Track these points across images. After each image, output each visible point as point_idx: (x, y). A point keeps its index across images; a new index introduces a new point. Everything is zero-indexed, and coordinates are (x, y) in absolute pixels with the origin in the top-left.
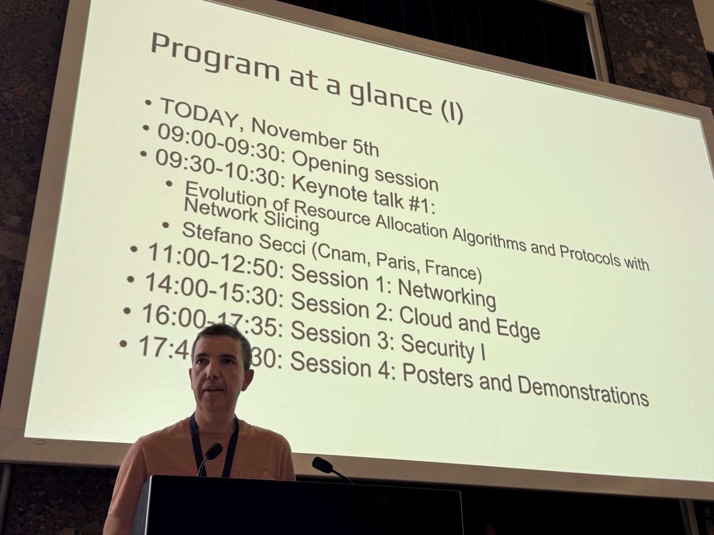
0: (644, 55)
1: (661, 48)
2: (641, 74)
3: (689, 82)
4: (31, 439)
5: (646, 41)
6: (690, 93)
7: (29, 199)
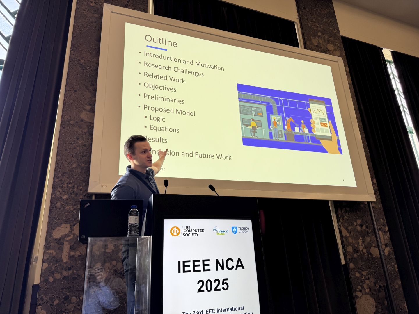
0: (317, 37)
1: (324, 35)
2: (316, 45)
3: (334, 48)
5: (318, 32)
6: (334, 52)
7: (93, 99)
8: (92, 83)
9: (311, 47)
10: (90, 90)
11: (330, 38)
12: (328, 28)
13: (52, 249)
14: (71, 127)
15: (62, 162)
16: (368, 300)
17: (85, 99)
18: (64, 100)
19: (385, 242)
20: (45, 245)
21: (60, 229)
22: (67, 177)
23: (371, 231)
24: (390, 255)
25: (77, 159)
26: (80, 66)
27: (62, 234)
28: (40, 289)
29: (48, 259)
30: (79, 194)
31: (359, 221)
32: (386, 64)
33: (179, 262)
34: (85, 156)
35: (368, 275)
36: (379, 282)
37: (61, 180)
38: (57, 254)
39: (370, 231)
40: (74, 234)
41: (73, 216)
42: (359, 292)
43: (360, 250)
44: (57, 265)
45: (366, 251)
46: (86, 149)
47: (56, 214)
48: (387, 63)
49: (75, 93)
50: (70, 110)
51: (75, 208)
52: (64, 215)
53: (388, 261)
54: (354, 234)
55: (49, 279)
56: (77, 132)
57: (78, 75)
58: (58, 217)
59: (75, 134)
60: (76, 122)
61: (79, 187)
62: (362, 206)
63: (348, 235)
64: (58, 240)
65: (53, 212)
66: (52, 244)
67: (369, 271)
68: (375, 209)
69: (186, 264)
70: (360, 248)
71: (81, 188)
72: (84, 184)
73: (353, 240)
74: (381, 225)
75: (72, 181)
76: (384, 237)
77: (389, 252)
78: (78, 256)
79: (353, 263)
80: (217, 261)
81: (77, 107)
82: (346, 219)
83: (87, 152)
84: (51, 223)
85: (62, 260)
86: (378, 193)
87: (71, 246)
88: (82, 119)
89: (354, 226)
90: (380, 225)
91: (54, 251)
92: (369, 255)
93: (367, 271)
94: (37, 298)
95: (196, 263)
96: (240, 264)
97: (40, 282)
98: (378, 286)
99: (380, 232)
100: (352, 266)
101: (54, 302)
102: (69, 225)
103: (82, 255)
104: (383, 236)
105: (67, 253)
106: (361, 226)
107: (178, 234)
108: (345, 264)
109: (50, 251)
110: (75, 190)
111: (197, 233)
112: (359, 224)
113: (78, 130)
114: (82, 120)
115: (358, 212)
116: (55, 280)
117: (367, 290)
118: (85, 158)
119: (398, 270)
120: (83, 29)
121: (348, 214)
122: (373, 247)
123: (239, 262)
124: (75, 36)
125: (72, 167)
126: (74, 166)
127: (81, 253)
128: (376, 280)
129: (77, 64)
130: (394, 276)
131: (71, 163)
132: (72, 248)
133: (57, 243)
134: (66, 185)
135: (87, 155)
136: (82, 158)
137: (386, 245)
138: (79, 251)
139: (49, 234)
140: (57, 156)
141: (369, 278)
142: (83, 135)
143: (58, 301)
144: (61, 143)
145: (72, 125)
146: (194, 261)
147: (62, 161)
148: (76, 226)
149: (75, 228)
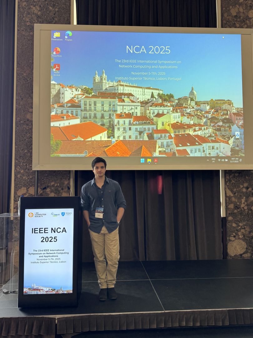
0: (237, 5)
2: (235, 16)
9: (229, 19)
10: (31, 97)
14: (21, 125)
16: (240, 243)
17: (29, 104)
18: (16, 106)
20: (14, 199)
21: (21, 190)
25: (27, 147)
26: (23, 79)
27: (23, 193)
28: (14, 223)
29: (16, 207)
33: (33, 229)
35: (245, 226)
40: (29, 193)
41: (28, 182)
42: (233, 237)
49: (22, 100)
50: (20, 113)
51: (28, 178)
52: (23, 182)
54: (238, 195)
57: (23, 86)
58: (19, 183)
59: (24, 130)
60: (24, 122)
63: (232, 195)
66: (18, 199)
67: (246, 223)
69: (36, 230)
70: (242, 206)
73: (236, 200)
75: (25, 161)
79: (232, 217)
80: (52, 229)
81: (24, 110)
82: (233, 182)
84: (16, 187)
88: (28, 119)
89: (240, 188)
92: (249, 211)
93: (244, 223)
94: (13, 227)
97: (13, 219)
100: (230, 218)
102: (26, 188)
106: (247, 188)
107: (32, 216)
109: (16, 203)
110: (28, 167)
111: (42, 215)
112: (245, 186)
115: (247, 177)
117: (241, 237)
120: (23, 48)
123: (64, 229)
125: (25, 153)
128: (251, 230)
129: (21, 78)
131: (24, 150)
134: (22, 164)
136: (30, 146)
141: (244, 228)
146: (40, 229)
148: (30, 188)
149: (29, 190)
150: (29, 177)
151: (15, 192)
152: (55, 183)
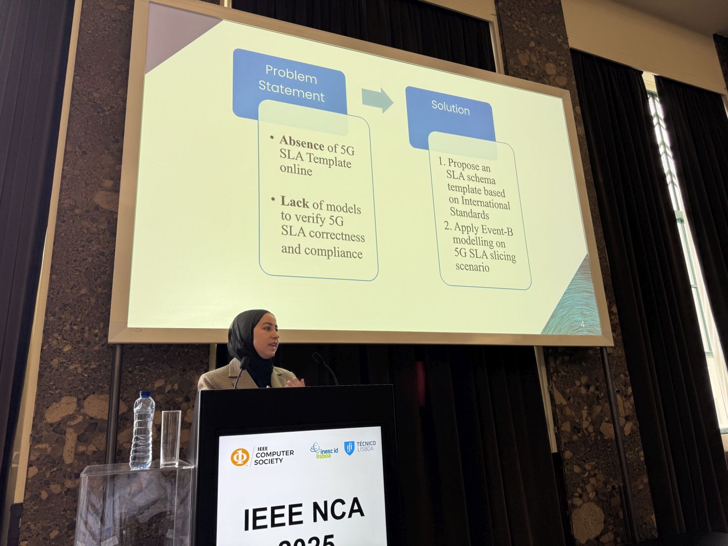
0: (528, 52)
1: (540, 46)
2: (526, 66)
3: (557, 70)
4: (132, 328)
5: (530, 42)
6: (557, 79)
7: (117, 168)
8: (114, 137)
9: (517, 69)
10: (111, 151)
11: (550, 53)
12: (549, 34)
13: (46, 442)
14: (76, 220)
15: (60, 285)
16: (592, 510)
17: (103, 168)
18: (63, 170)
19: (625, 413)
20: (31, 435)
21: (58, 406)
22: (71, 313)
23: (604, 394)
24: (633, 435)
25: (89, 280)
26: (92, 106)
27: (64, 415)
28: (25, 512)
29: (38, 459)
30: (92, 343)
31: (584, 379)
32: (648, 99)
33: (247, 512)
34: (104, 273)
35: (595, 468)
36: (611, 480)
37: (60, 318)
38: (53, 449)
39: (602, 395)
40: (85, 415)
41: (82, 381)
42: (578, 499)
43: (584, 427)
44: (55, 469)
45: (594, 429)
46: (104, 260)
47: (50, 380)
48: (648, 96)
49: (84, 155)
50: (73, 188)
51: (86, 368)
52: (66, 381)
53: (629, 444)
54: (574, 402)
55: (40, 494)
56: (88, 229)
57: (88, 122)
58: (54, 385)
59: (84, 233)
60: (86, 211)
61: (93, 330)
62: (591, 352)
63: (564, 402)
64: (56, 426)
65: (45, 377)
66: (45, 433)
67: (596, 463)
68: (612, 357)
69: (259, 514)
70: (583, 425)
71: (97, 331)
72: (102, 325)
73: (573, 413)
74: (621, 386)
75: (79, 320)
76: (624, 405)
77: (632, 430)
78: (92, 452)
79: (571, 451)
80: (316, 506)
81: (88, 182)
82: (563, 375)
83: (107, 265)
84: (42, 395)
85: (64, 461)
86: (619, 331)
87: (79, 436)
88: (98, 205)
89: (576, 387)
90: (619, 385)
91: (48, 445)
92: (597, 436)
93: (594, 463)
94: (19, 529)
95: (277, 512)
96: (357, 508)
97: (24, 500)
98: (609, 487)
99: (619, 397)
100: (568, 454)
101: (51, 535)
102: (75, 399)
103: (99, 451)
104: (623, 402)
105: (72, 448)
106: (587, 387)
107: (245, 462)
108: (557, 451)
109: (40, 446)
110: (86, 335)
111: (281, 457)
112: (583, 383)
113: (90, 226)
114: (97, 208)
115: (583, 364)
116: (51, 495)
117: (592, 495)
118: (103, 277)
119: (645, 460)
120: (97, 35)
121: (567, 366)
122: (606, 422)
123: (356, 504)
124: (83, 48)
125: (80, 295)
126: (83, 291)
127: (98, 447)
128: (607, 477)
129: (86, 101)
130: (637, 470)
131: (78, 288)
132: (80, 439)
133: (53, 431)
134: (68, 326)
135: (107, 271)
136: (98, 277)
137: (627, 418)
138: (94, 445)
139: (39, 415)
140: (51, 275)
141: (595, 475)
142: (98, 234)
143: (58, 532)
144: (59, 249)
145: (78, 218)
146: (273, 509)
147: (60, 283)
148: (88, 399)
149: (85, 403)
150: (87, 366)
151: (36, 412)
152: (166, 382)
